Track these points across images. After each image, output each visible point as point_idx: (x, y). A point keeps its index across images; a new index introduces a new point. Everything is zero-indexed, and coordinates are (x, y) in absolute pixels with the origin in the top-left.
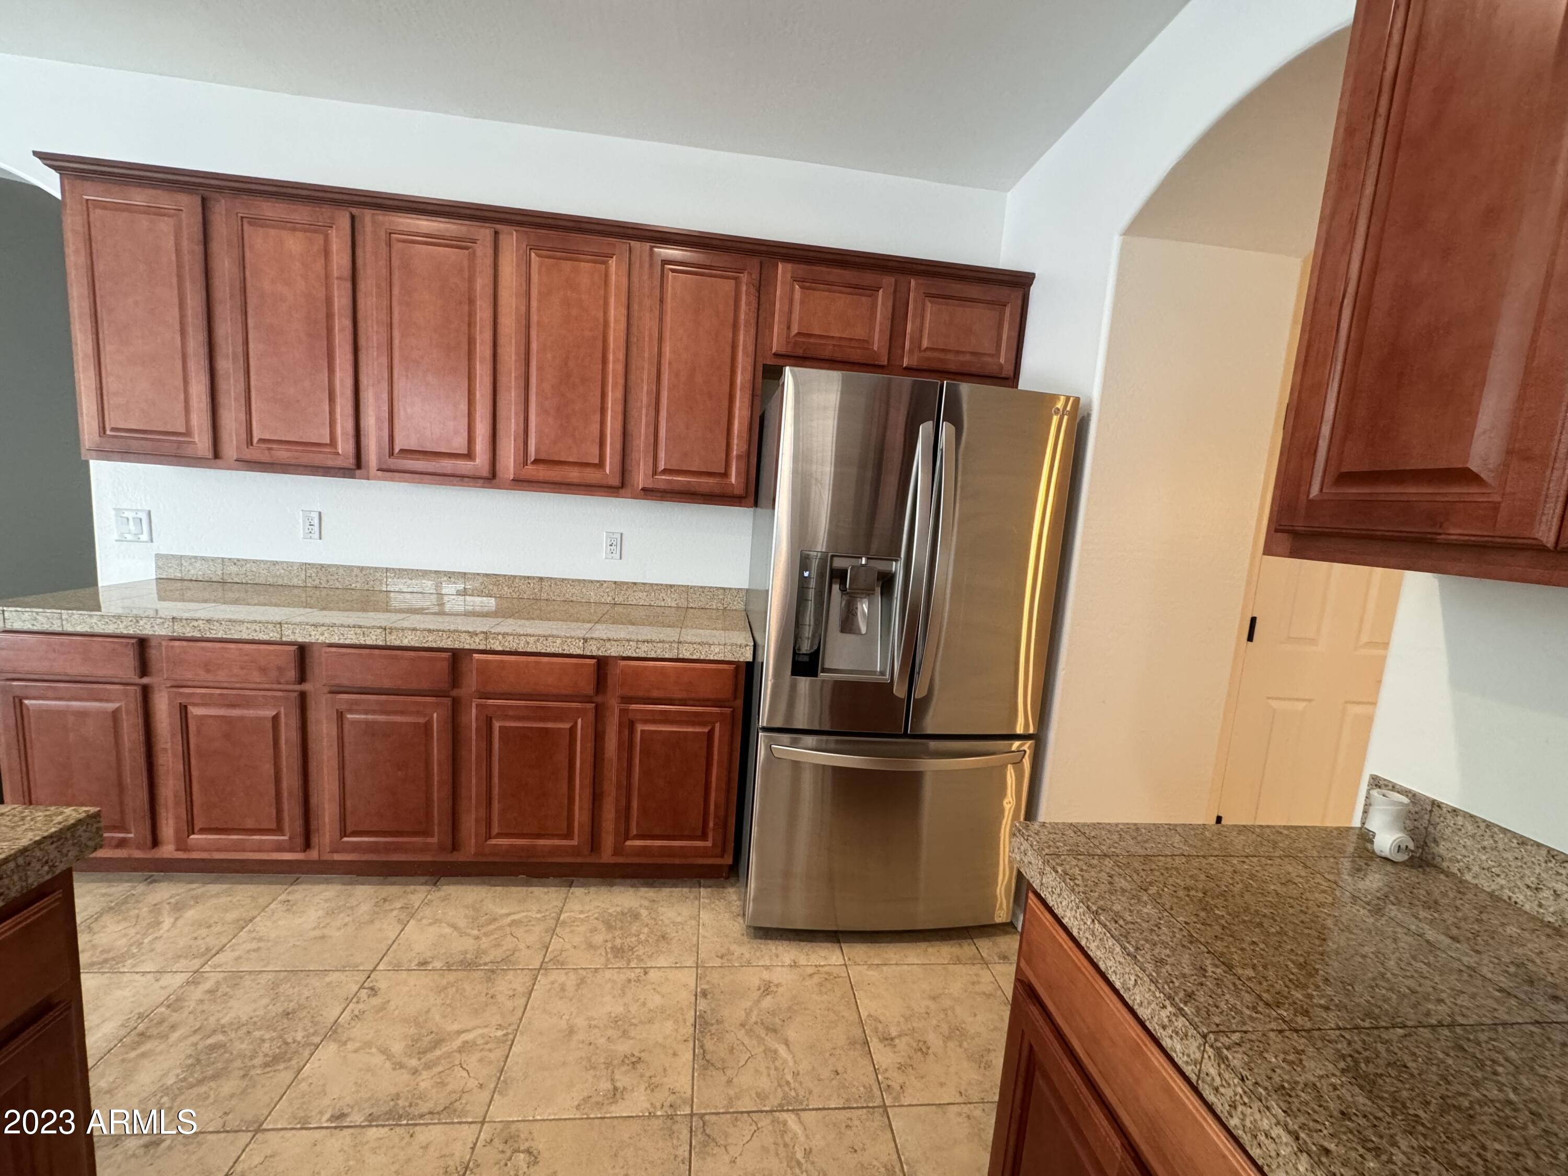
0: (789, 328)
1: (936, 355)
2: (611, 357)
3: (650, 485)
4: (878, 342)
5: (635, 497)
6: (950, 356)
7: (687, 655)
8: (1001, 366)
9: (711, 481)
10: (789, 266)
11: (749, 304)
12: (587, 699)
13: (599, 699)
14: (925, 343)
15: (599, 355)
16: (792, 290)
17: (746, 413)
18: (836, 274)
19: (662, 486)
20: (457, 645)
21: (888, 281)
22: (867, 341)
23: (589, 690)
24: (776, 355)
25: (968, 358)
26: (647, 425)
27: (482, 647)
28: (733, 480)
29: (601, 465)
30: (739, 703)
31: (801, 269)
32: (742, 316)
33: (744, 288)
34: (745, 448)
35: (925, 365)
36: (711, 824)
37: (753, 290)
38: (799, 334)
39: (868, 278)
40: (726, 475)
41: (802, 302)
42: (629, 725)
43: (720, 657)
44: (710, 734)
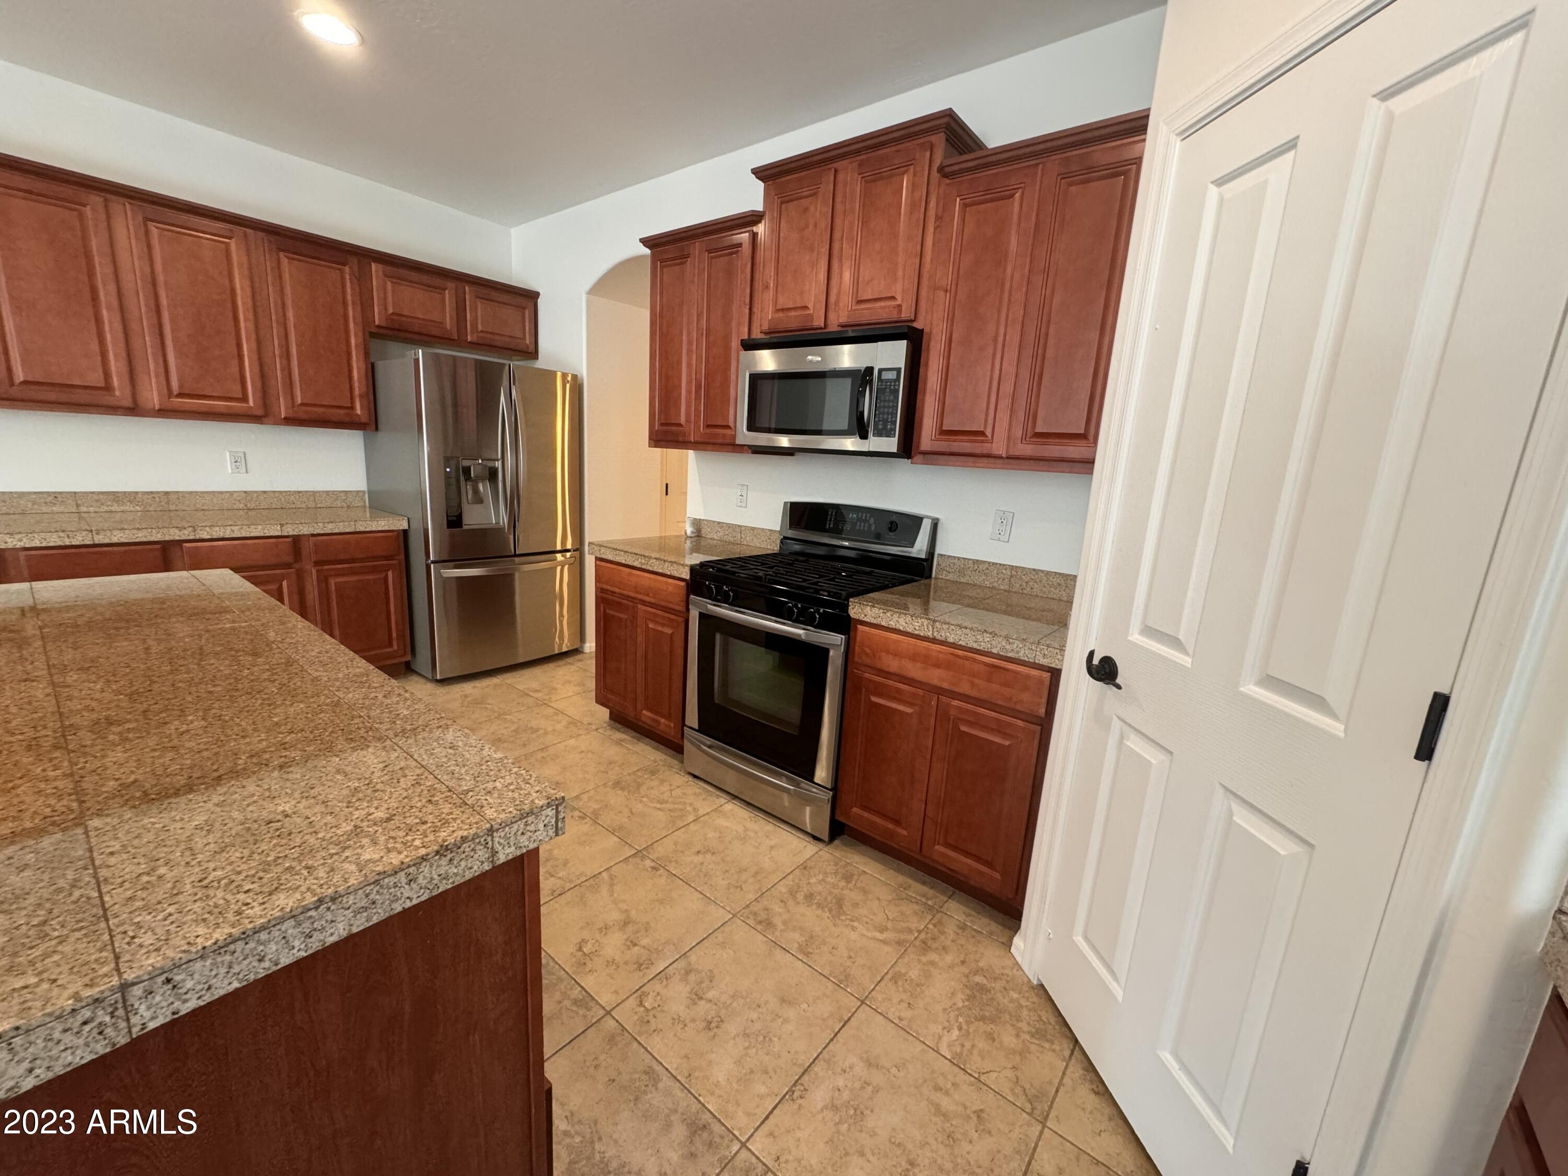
0: (386, 309)
1: (489, 336)
2: (241, 317)
3: (291, 415)
4: (449, 322)
5: (275, 424)
6: (497, 337)
7: (362, 529)
8: (527, 347)
9: (342, 412)
10: (380, 266)
11: (352, 289)
12: (288, 566)
13: (297, 566)
14: (480, 328)
15: (229, 314)
16: (385, 285)
17: (363, 366)
18: (414, 275)
19: (304, 417)
20: (167, 538)
21: (451, 285)
22: (442, 323)
23: (289, 559)
24: (378, 327)
25: (508, 339)
26: (282, 370)
27: (191, 537)
28: (359, 412)
29: (244, 399)
30: (402, 556)
31: (390, 269)
32: (349, 298)
33: (348, 277)
34: (364, 389)
35: (481, 342)
36: (394, 635)
37: (355, 280)
38: (393, 314)
39: (437, 281)
40: (352, 408)
41: (393, 291)
42: (323, 580)
43: (386, 528)
44: (386, 578)
